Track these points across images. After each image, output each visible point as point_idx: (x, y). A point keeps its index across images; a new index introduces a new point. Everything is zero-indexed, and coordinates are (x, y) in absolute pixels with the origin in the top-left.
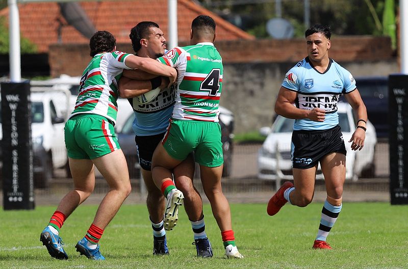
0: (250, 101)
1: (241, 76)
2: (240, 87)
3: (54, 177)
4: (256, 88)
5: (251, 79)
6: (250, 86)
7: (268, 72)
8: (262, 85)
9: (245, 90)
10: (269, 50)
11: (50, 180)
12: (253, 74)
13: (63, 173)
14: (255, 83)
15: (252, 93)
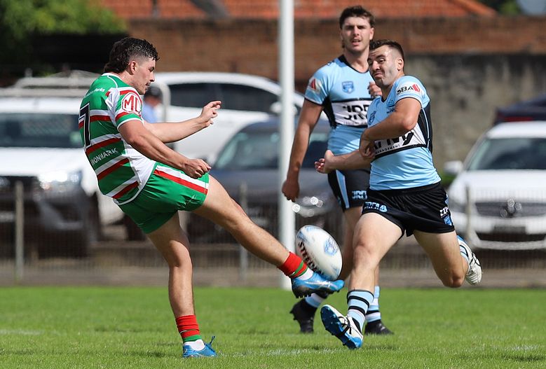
0: (459, 117)
1: (445, 75)
2: (443, 94)
3: (102, 238)
4: (470, 95)
5: (461, 81)
6: (459, 91)
7: (490, 70)
8: (480, 91)
9: (451, 99)
10: (492, 34)
11: (93, 243)
12: (465, 73)
13: (120, 232)
14: (467, 88)
15: (462, 104)
